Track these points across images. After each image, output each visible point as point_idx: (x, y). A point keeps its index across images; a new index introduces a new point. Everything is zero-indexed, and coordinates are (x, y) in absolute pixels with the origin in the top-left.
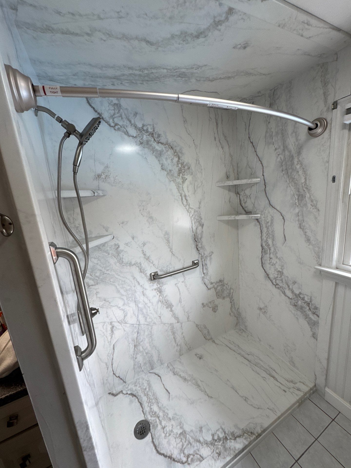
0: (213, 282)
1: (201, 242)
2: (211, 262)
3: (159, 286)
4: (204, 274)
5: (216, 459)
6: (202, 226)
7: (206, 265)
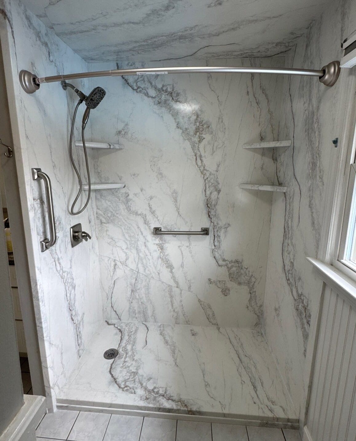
0: (226, 259)
1: (215, 209)
2: (225, 236)
3: (161, 242)
4: (215, 246)
5: (142, 399)
6: (219, 191)
7: (219, 237)
